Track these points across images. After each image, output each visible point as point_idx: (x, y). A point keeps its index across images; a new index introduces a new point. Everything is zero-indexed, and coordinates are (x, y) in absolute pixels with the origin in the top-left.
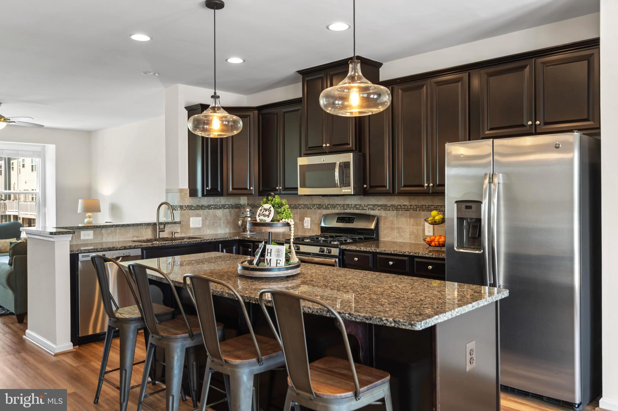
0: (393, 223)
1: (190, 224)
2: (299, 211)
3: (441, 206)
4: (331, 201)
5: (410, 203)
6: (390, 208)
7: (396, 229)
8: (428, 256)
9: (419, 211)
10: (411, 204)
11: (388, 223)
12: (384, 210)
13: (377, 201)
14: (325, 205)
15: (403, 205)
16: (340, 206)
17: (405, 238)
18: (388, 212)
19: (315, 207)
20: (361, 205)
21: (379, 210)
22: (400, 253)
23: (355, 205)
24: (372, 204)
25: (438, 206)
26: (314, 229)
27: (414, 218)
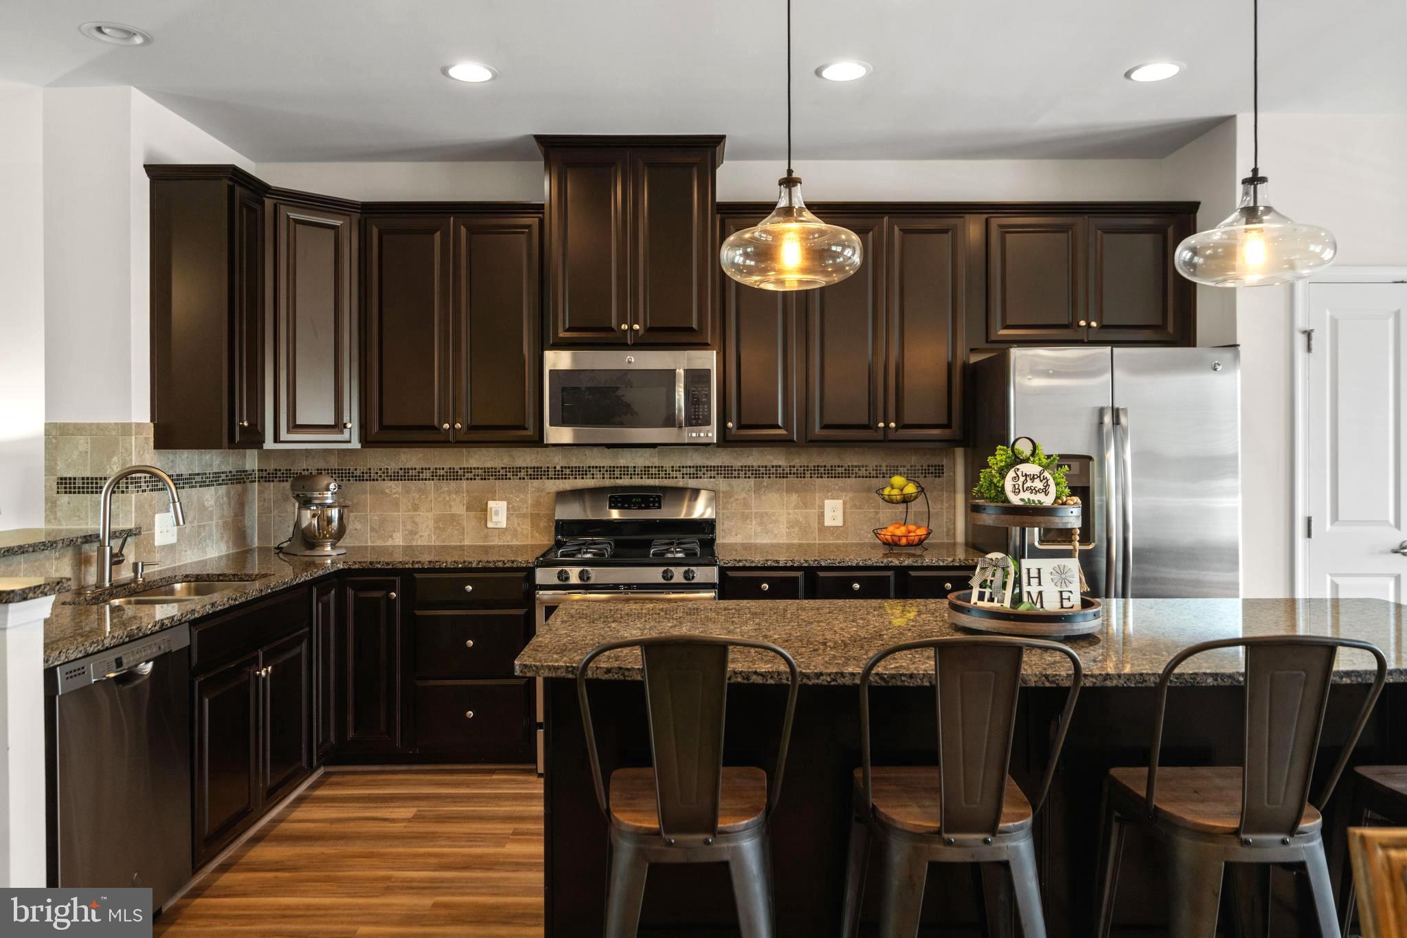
0: (746, 505)
1: (154, 533)
2: (467, 485)
3: (859, 467)
4: (574, 460)
5: (789, 462)
6: (739, 474)
7: (755, 518)
8: (945, 564)
9: (811, 477)
10: (792, 464)
11: (734, 504)
12: (725, 477)
13: (707, 459)
14: (555, 468)
15: (773, 467)
16: (600, 471)
17: (776, 535)
18: (734, 482)
19: (523, 474)
20: (662, 467)
21: (711, 477)
22: (878, 564)
23: (645, 467)
24: (692, 465)
25: (853, 466)
26: (519, 529)
27: (796, 492)
